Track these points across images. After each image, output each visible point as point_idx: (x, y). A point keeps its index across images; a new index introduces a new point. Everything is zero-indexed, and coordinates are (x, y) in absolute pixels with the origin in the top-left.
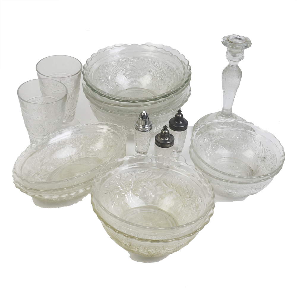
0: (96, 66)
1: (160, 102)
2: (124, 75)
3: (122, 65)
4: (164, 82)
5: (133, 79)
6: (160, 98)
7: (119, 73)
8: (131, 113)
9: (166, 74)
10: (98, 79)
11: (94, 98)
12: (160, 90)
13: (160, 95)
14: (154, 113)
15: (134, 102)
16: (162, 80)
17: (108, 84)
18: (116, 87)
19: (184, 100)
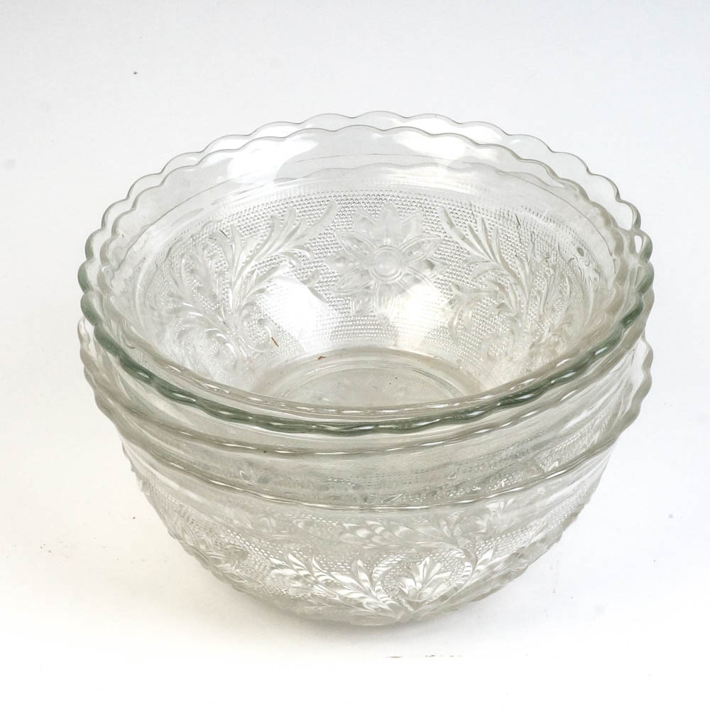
0: (156, 241)
1: (492, 427)
2: (304, 282)
3: (295, 230)
4: (513, 320)
5: (352, 304)
6: (488, 408)
7: (279, 273)
8: (332, 492)
9: (522, 276)
10: (171, 306)
11: (140, 412)
12: (491, 358)
13: (499, 389)
14: (457, 487)
15: (350, 430)
16: (501, 306)
17: (224, 332)
18: (265, 346)
19: (616, 415)
